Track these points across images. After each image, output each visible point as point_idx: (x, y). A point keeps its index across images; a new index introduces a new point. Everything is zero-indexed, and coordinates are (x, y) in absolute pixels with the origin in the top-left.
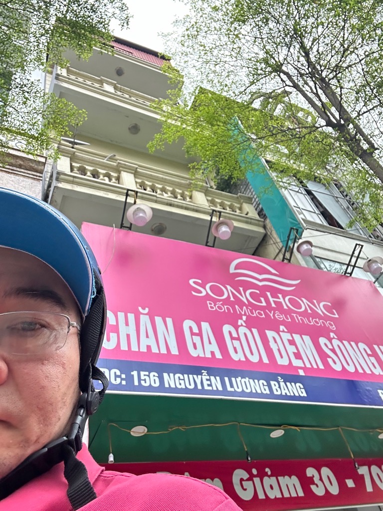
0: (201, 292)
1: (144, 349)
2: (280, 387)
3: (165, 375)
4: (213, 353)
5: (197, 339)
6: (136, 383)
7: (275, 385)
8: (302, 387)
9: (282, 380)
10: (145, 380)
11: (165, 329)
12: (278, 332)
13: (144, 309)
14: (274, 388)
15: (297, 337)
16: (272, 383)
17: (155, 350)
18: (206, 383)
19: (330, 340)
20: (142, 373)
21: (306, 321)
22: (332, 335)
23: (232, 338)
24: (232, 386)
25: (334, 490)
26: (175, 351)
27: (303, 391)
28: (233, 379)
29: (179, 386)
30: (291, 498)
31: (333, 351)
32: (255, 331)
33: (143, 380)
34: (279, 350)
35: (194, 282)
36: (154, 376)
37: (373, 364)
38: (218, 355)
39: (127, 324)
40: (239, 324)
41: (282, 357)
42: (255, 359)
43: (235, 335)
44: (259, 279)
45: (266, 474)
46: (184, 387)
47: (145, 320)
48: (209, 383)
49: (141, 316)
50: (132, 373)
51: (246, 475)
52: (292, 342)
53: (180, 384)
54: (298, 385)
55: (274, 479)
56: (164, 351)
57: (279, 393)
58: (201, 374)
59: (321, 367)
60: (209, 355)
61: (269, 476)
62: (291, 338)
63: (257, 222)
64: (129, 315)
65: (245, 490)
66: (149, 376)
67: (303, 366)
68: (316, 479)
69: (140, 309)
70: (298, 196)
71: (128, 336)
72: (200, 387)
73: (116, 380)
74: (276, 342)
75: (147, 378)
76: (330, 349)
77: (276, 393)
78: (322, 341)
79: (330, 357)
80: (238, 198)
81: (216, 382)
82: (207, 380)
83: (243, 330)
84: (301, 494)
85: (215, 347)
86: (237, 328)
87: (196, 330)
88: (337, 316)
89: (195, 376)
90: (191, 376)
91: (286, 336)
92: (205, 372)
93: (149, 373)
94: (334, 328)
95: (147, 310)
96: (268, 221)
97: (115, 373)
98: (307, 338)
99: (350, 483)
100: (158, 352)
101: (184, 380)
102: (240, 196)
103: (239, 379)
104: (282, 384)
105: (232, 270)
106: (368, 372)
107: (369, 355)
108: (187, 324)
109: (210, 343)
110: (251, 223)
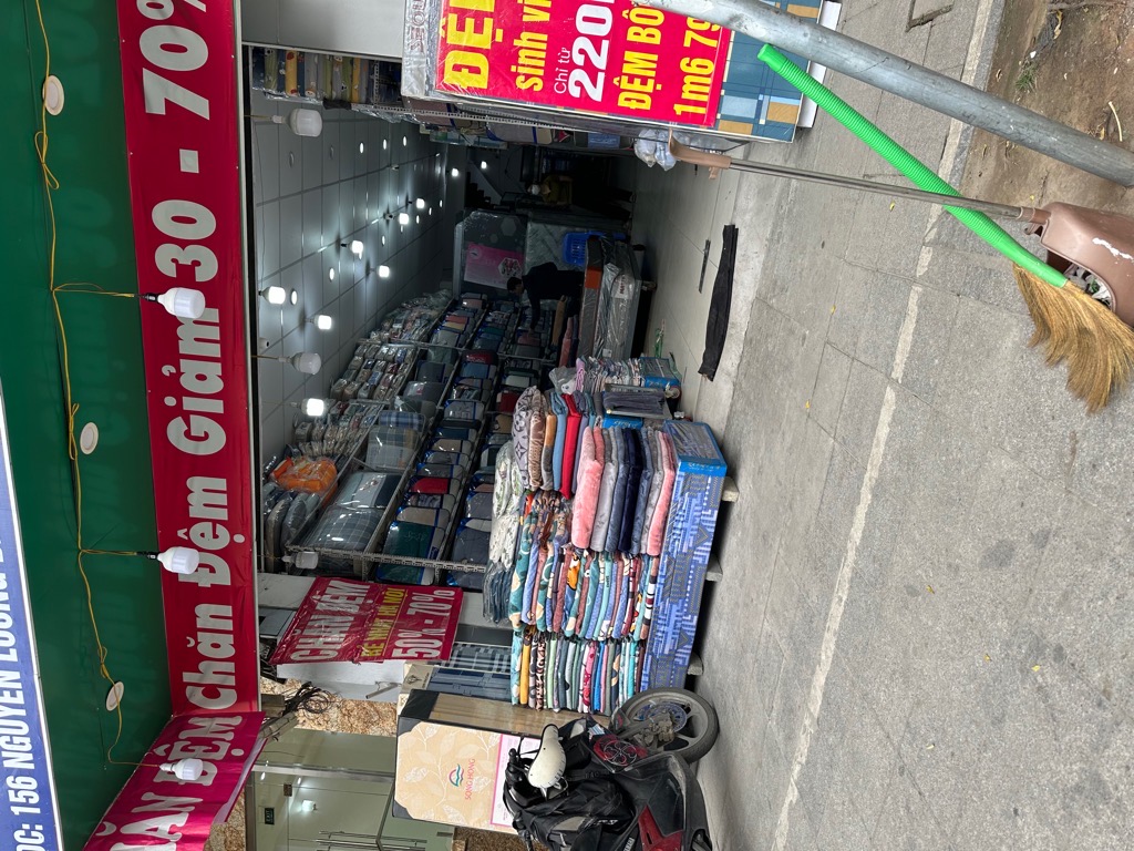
3: (8, 765)
6: (35, 810)
10: (27, 797)
20: (13, 799)
24: (5, 651)
29: (29, 747)
33: (27, 801)
36: (14, 782)
48: (7, 693)
50: (17, 814)
51: (179, 424)
53: (23, 744)
55: (184, 364)
68: (185, 258)
73: (36, 838)
75: (21, 794)
81: (4, 678)
93: (11, 789)
97: (22, 837)
99: (189, 161)
101: (11, 736)
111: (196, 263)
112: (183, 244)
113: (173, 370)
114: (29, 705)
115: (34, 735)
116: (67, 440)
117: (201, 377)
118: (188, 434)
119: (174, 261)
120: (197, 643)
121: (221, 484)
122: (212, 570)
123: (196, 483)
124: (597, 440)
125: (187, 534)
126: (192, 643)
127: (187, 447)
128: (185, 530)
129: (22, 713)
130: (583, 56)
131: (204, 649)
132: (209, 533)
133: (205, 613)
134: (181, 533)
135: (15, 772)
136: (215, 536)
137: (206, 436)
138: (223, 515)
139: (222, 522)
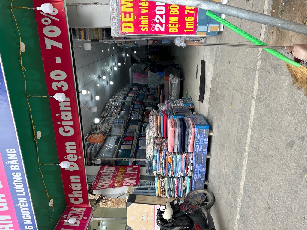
2: (14, 165)
4: (2, 198)
9: (8, 161)
24: (22, 193)
27: (11, 149)
30: (71, 106)
48: (23, 204)
51: (62, 129)
55: (61, 113)
81: (22, 200)
82: (22, 204)
84: (68, 99)
99: (58, 60)
101: (25, 215)
111: (62, 86)
112: (59, 81)
113: (59, 115)
114: (29, 207)
115: (31, 215)
116: (33, 136)
117: (66, 116)
118: (64, 131)
119: (57, 86)
120: (71, 186)
121: (74, 143)
122: (74, 167)
123: (67, 144)
124: (172, 122)
125: (66, 158)
126: (70, 187)
127: (64, 134)
128: (66, 157)
129: (28, 209)
130: (158, 20)
131: (73, 188)
132: (72, 157)
133: (73, 178)
134: (65, 158)
135: (27, 225)
136: (74, 158)
137: (69, 131)
138: (75, 152)
139: (75, 154)
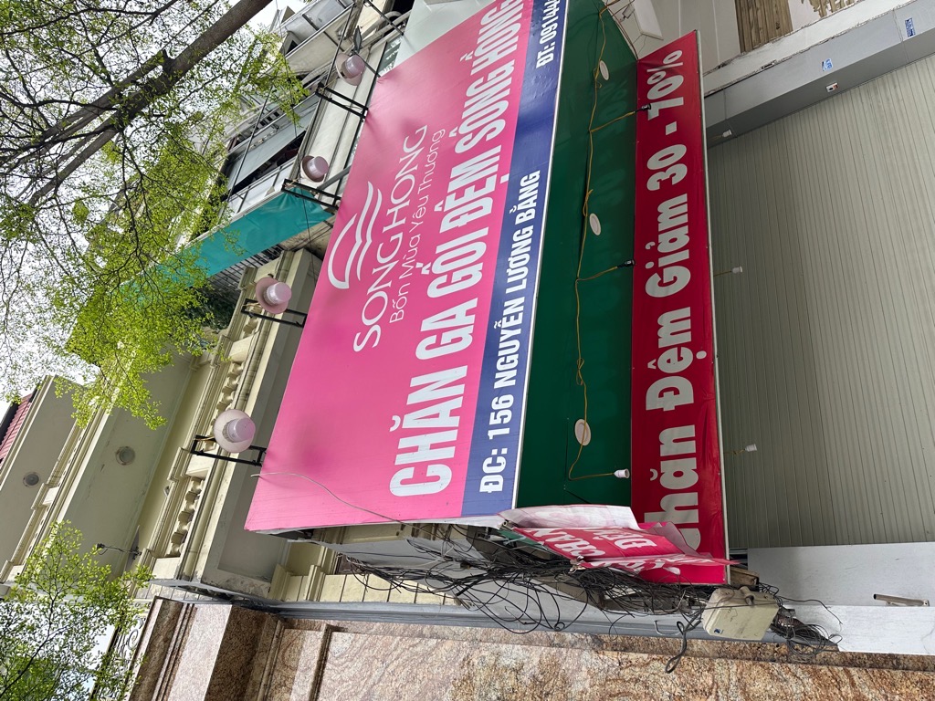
0: (375, 333)
1: (455, 421)
2: (525, 211)
3: (497, 385)
4: (469, 313)
5: (446, 337)
6: (506, 431)
7: (522, 217)
8: (526, 178)
9: (515, 207)
10: (502, 417)
11: (428, 387)
12: (443, 214)
13: (394, 422)
14: (526, 219)
15: (453, 186)
16: (518, 221)
17: (458, 403)
18: (513, 322)
19: (460, 137)
20: (492, 422)
21: (429, 173)
22: (452, 134)
23: (449, 283)
24: (519, 282)
25: (680, 150)
26: (462, 372)
27: (531, 176)
28: (510, 280)
29: (516, 363)
30: (689, 212)
31: (475, 132)
32: (439, 249)
33: (502, 421)
34: (470, 212)
35: (359, 344)
36: (497, 403)
37: (498, 75)
38: (473, 303)
39: (415, 449)
40: (427, 272)
41: (481, 208)
42: (481, 248)
43: (443, 279)
44: (362, 244)
45: (655, 248)
46: (517, 356)
47: (411, 421)
48: (512, 318)
49: (404, 427)
50: (491, 438)
51: (655, 278)
52: (460, 193)
53: (512, 362)
54: (522, 184)
55: (661, 237)
56: (460, 389)
57: (533, 211)
58: (499, 329)
59: (498, 149)
60: (472, 319)
61: (657, 244)
62: (454, 194)
63: (285, 261)
64: (400, 447)
65: (675, 278)
66: (497, 411)
67: (495, 176)
68: (664, 176)
69: (392, 429)
70: (250, 199)
71: (434, 446)
72: (518, 332)
73: (500, 464)
74: (458, 217)
75: (500, 414)
76: (473, 137)
77: (532, 217)
78: (460, 148)
79: (485, 137)
80: (245, 290)
81: (513, 306)
82: (508, 320)
83: (438, 267)
84: (684, 198)
85: (460, 310)
86: (433, 276)
87: (432, 340)
88: (425, 128)
89: (502, 339)
90: (501, 346)
91: (451, 202)
92: (497, 324)
93: (493, 411)
94: (442, 132)
95: (396, 419)
96: (285, 244)
97: (489, 465)
98: (455, 171)
99: (671, 128)
100: (461, 398)
101: (506, 356)
102: (243, 286)
103: (510, 272)
104: (520, 207)
105: (345, 285)
106: (509, 81)
107: (485, 81)
108: (422, 353)
109: (453, 317)
110: (287, 271)
111: (674, 175)
112: (664, 170)
113: (653, 244)
114: (525, 326)
115: (522, 352)
117: (673, 240)
118: (661, 284)
119: (659, 180)
120: (660, 474)
121: (686, 312)
122: (676, 392)
123: (665, 319)
127: (660, 293)
131: (668, 481)
132: (675, 358)
133: (670, 440)
134: (651, 365)
